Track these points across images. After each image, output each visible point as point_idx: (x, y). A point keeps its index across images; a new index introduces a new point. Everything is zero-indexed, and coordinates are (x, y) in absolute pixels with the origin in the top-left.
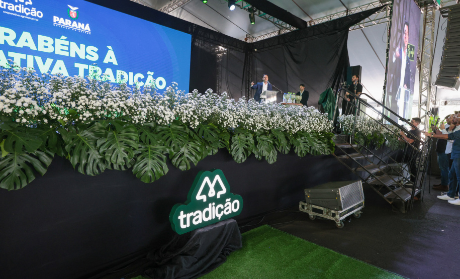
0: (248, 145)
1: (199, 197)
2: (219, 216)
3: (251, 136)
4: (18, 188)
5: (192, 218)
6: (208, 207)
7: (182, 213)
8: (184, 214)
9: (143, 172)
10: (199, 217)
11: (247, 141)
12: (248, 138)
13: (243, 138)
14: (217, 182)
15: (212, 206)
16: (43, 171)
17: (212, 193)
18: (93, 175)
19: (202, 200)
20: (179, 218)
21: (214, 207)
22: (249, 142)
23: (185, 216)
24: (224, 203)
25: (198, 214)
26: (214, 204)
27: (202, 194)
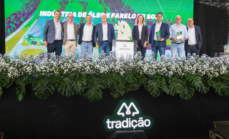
0: (161, 86)
1: (119, 113)
2: (134, 127)
3: (164, 80)
4: (44, 99)
5: (115, 124)
6: (126, 120)
7: (108, 120)
8: (110, 121)
9: (89, 97)
10: (120, 125)
11: (161, 83)
12: (162, 81)
13: (159, 81)
14: (132, 106)
15: (129, 120)
16: (52, 93)
17: (128, 112)
18: (68, 96)
19: (122, 115)
20: (107, 122)
21: (130, 121)
22: (162, 84)
23: (110, 122)
24: (138, 120)
25: (118, 123)
26: (130, 119)
27: (121, 112)
